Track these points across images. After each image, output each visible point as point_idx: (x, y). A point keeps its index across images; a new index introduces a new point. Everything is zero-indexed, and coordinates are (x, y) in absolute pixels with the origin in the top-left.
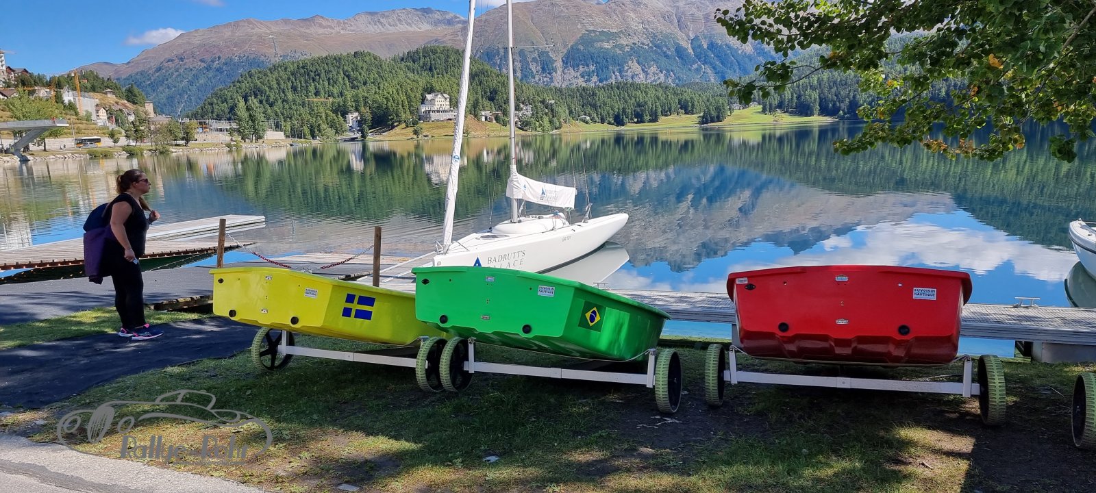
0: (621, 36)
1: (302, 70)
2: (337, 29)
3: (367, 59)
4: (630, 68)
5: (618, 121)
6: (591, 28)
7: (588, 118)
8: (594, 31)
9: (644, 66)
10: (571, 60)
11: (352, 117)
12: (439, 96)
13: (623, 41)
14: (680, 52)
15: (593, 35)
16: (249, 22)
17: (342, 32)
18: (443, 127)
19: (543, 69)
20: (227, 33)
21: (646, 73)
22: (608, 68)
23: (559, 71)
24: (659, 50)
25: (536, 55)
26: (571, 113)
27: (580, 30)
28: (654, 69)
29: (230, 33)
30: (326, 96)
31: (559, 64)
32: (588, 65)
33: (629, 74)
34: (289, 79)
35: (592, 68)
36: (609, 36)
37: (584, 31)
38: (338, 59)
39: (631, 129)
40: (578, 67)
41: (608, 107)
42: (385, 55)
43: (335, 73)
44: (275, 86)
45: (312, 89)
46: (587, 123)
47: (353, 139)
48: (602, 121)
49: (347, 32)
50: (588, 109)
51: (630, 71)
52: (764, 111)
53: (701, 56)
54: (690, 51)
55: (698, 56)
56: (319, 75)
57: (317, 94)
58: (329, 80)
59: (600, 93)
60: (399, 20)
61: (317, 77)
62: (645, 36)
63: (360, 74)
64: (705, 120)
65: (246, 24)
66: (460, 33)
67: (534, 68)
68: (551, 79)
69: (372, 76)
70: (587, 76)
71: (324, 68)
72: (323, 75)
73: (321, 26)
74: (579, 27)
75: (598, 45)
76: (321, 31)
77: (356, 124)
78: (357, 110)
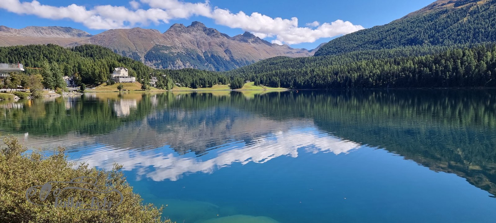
0: (172, 48)
2: (15, 34)
4: (177, 63)
5: (193, 86)
6: (158, 44)
7: (179, 84)
8: (160, 45)
9: (184, 62)
10: (148, 57)
12: (123, 69)
13: (173, 51)
14: (199, 57)
15: (159, 47)
17: (18, 35)
21: (185, 66)
22: (167, 62)
24: (190, 56)
25: (131, 54)
27: (152, 44)
28: (188, 64)
30: (33, 66)
31: (143, 59)
32: (157, 60)
33: (177, 65)
34: (6, 56)
35: (159, 62)
36: (167, 48)
37: (154, 45)
38: (39, 47)
39: (200, 90)
40: (152, 61)
41: (187, 80)
43: (38, 54)
46: (179, 86)
48: (186, 86)
49: (20, 35)
50: (178, 81)
51: (177, 64)
53: (208, 60)
54: (203, 57)
55: (207, 60)
58: (34, 58)
61: (26, 56)
62: (183, 49)
64: (232, 87)
66: (89, 41)
70: (157, 65)
71: (30, 51)
72: (30, 55)
74: (152, 42)
75: (162, 51)
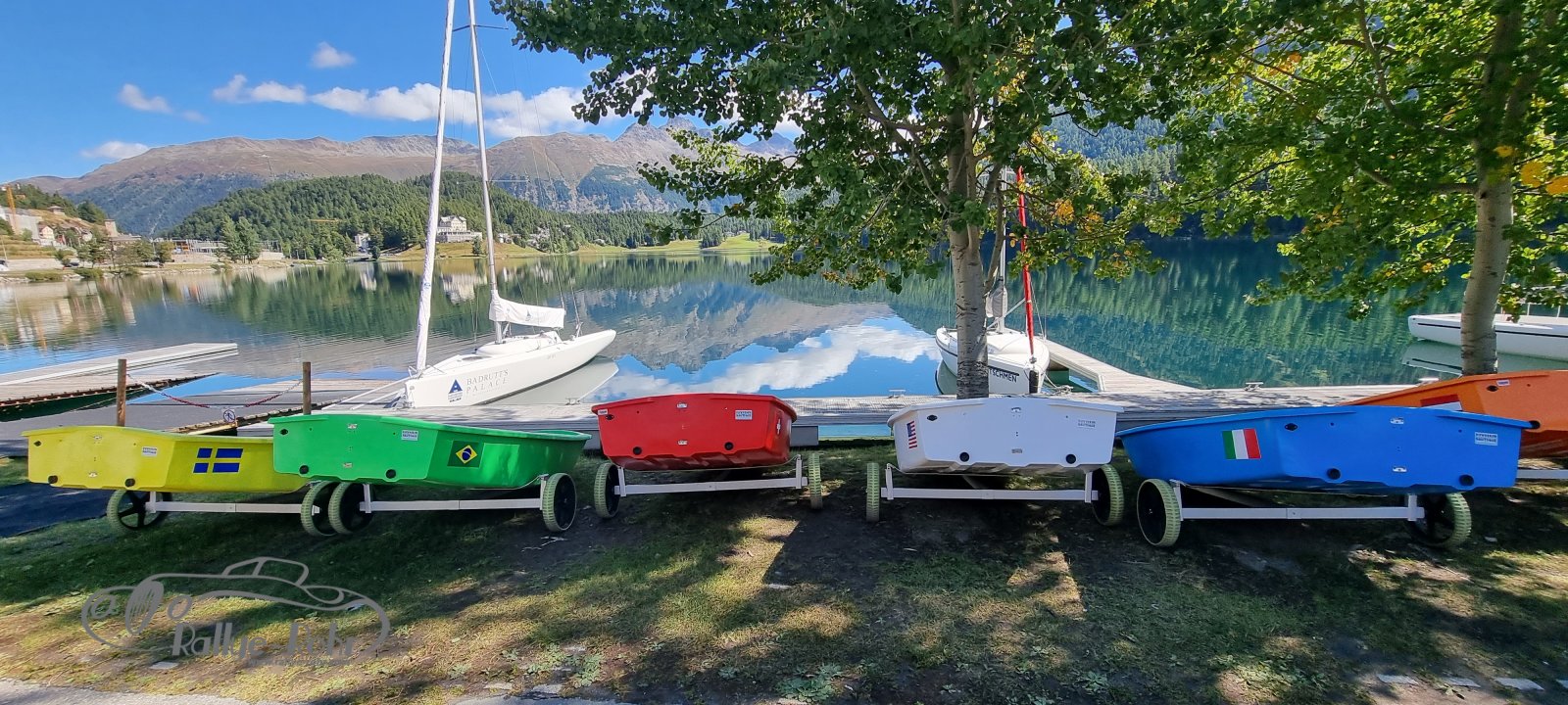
1: (303, 191)
2: (343, 152)
3: (376, 181)
4: (639, 198)
5: (630, 244)
6: (602, 163)
7: (603, 241)
8: (605, 166)
10: (585, 189)
11: (362, 238)
12: (455, 219)
13: (632, 175)
15: (604, 168)
16: (237, 140)
17: (348, 154)
18: (460, 248)
19: (559, 196)
20: (211, 150)
21: (654, 204)
22: (618, 198)
23: (574, 199)
25: (551, 184)
26: (587, 236)
27: (592, 164)
29: (214, 151)
30: (332, 216)
31: (573, 192)
32: (600, 195)
33: (639, 203)
34: (287, 200)
35: (605, 197)
36: (619, 171)
37: (595, 165)
38: (344, 181)
39: (641, 251)
40: (591, 195)
41: (620, 232)
42: (396, 179)
43: (340, 194)
44: (272, 206)
45: (315, 210)
46: (602, 245)
47: (364, 260)
48: (616, 245)
49: (353, 155)
50: (603, 233)
51: (639, 201)
52: (751, 238)
56: (322, 196)
57: (321, 215)
58: (334, 201)
59: (613, 220)
60: (411, 146)
61: (321, 198)
63: (369, 196)
64: (704, 245)
65: (234, 142)
66: (474, 161)
67: (551, 195)
68: (567, 205)
69: (382, 198)
70: (601, 204)
71: (328, 189)
72: (327, 195)
73: (323, 147)
74: (591, 161)
75: (609, 177)
76: (323, 152)
77: (366, 245)
78: (366, 231)
